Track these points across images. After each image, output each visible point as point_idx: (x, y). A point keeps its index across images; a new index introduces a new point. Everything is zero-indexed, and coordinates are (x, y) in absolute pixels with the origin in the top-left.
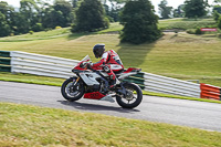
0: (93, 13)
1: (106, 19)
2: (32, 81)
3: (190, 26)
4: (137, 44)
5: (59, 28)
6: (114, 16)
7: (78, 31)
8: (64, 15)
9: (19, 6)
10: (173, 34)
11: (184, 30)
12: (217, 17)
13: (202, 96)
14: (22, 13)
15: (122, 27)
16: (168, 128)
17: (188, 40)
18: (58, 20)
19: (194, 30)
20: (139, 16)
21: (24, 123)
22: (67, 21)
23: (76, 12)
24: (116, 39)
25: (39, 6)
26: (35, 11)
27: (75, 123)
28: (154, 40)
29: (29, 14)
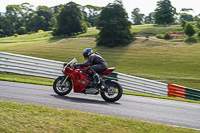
0: (72, 18)
1: (84, 24)
2: (15, 79)
3: (160, 32)
4: (112, 47)
5: (41, 32)
6: (91, 21)
7: (59, 34)
8: (47, 20)
9: (5, 11)
10: (145, 38)
11: (154, 35)
12: (183, 24)
13: (169, 95)
14: (8, 18)
15: (98, 31)
16: (138, 124)
17: (157, 44)
18: (40, 24)
19: (163, 36)
20: (114, 21)
21: (5, 118)
22: (49, 25)
23: (57, 17)
24: (93, 42)
25: (24, 11)
26: (20, 15)
27: (52, 119)
28: (127, 44)
29: (14, 18)
